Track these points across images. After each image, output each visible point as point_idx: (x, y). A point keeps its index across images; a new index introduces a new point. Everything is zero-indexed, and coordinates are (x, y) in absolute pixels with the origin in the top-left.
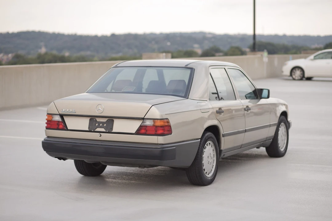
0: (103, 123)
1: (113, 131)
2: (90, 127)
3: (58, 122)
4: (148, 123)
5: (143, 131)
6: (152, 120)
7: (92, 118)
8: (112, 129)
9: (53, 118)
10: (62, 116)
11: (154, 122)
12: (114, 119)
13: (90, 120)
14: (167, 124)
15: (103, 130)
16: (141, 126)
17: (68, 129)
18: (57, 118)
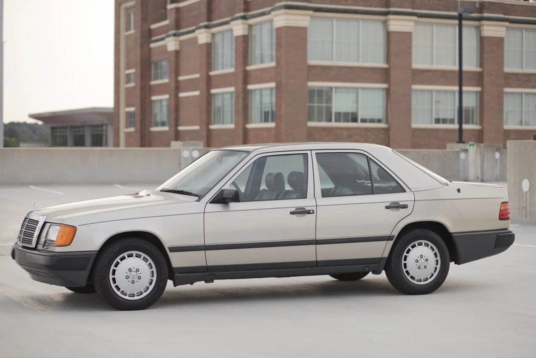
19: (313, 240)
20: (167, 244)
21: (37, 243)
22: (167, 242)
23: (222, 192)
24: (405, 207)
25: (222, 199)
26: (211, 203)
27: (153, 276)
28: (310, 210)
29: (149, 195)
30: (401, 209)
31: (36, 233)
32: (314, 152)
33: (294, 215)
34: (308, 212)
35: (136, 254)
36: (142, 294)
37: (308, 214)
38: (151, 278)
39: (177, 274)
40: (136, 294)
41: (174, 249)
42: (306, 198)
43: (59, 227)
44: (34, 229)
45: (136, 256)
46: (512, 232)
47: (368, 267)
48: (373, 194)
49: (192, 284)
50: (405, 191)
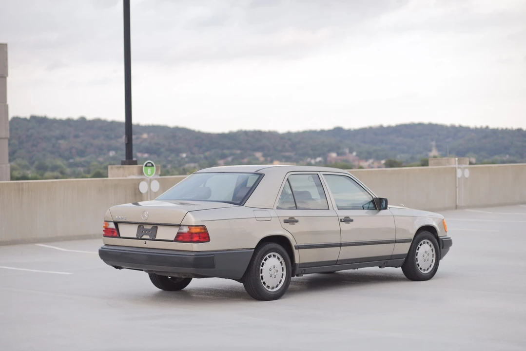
0: (149, 230)
1: (157, 238)
2: (138, 235)
3: (113, 229)
4: (185, 230)
5: (181, 238)
6: (187, 227)
7: (141, 225)
8: (155, 236)
9: (109, 225)
10: (116, 224)
11: (190, 229)
12: (158, 226)
13: (139, 227)
14: (203, 231)
15: (148, 237)
16: (178, 233)
17: (121, 236)
18: (112, 226)
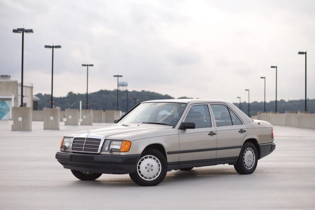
19: (216, 148)
20: (167, 151)
21: (101, 151)
22: (167, 149)
23: (183, 124)
24: (245, 131)
25: (184, 127)
26: (179, 129)
27: (160, 167)
28: (215, 133)
29: (139, 125)
30: (244, 133)
31: (101, 146)
32: (210, 104)
33: (210, 135)
34: (214, 134)
35: (149, 156)
36: (155, 177)
37: (214, 135)
38: (159, 168)
39: (168, 166)
40: (152, 177)
41: (170, 153)
42: (211, 127)
43: (121, 142)
44: (99, 144)
45: (149, 158)
46: (274, 144)
47: (231, 161)
48: (233, 125)
49: (170, 171)
50: (243, 124)
